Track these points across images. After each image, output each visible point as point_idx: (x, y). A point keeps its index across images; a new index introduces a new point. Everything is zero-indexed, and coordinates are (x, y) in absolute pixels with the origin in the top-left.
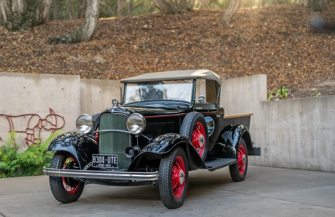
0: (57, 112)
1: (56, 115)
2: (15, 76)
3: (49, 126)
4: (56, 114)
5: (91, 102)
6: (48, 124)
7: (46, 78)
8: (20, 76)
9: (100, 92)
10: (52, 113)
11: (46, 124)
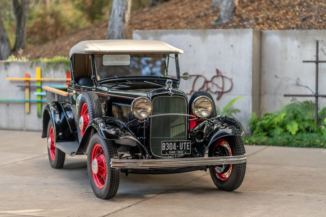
0: (225, 73)
1: (223, 77)
2: (182, 33)
3: (215, 89)
4: (223, 75)
5: (286, 59)
6: (215, 86)
7: (213, 34)
8: (186, 34)
9: (299, 46)
10: (218, 74)
11: (212, 86)
